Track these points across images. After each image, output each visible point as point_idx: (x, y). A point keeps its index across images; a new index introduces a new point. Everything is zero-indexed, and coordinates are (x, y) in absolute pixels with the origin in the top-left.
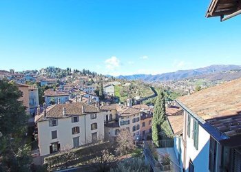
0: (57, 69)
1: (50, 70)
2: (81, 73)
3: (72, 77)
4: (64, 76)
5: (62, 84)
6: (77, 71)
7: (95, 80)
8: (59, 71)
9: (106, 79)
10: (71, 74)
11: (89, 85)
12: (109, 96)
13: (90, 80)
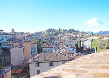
0: (53, 30)
1: (50, 31)
2: (68, 31)
3: (62, 34)
4: (57, 34)
5: (53, 39)
6: (65, 30)
7: (78, 36)
8: (54, 31)
9: (87, 35)
10: (61, 33)
11: (73, 40)
12: (87, 48)
13: (74, 36)
